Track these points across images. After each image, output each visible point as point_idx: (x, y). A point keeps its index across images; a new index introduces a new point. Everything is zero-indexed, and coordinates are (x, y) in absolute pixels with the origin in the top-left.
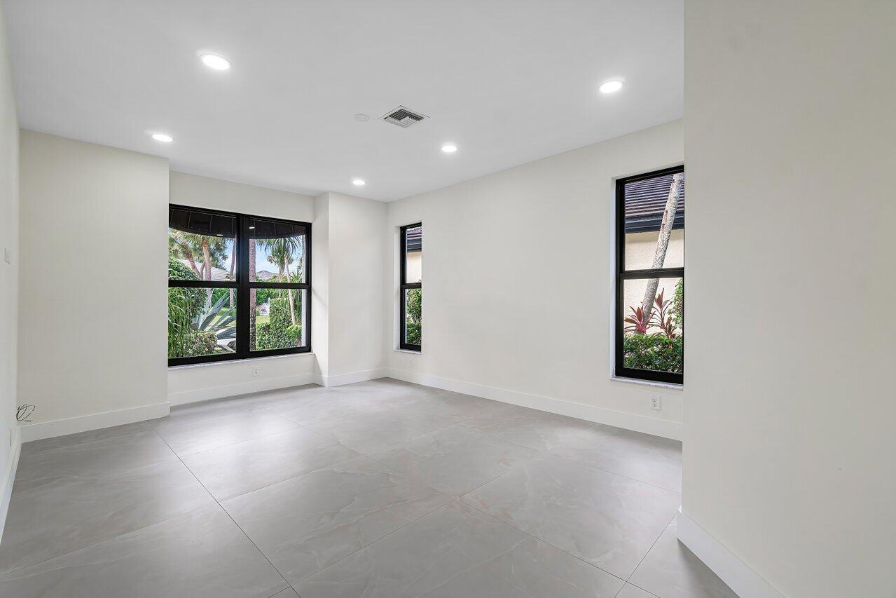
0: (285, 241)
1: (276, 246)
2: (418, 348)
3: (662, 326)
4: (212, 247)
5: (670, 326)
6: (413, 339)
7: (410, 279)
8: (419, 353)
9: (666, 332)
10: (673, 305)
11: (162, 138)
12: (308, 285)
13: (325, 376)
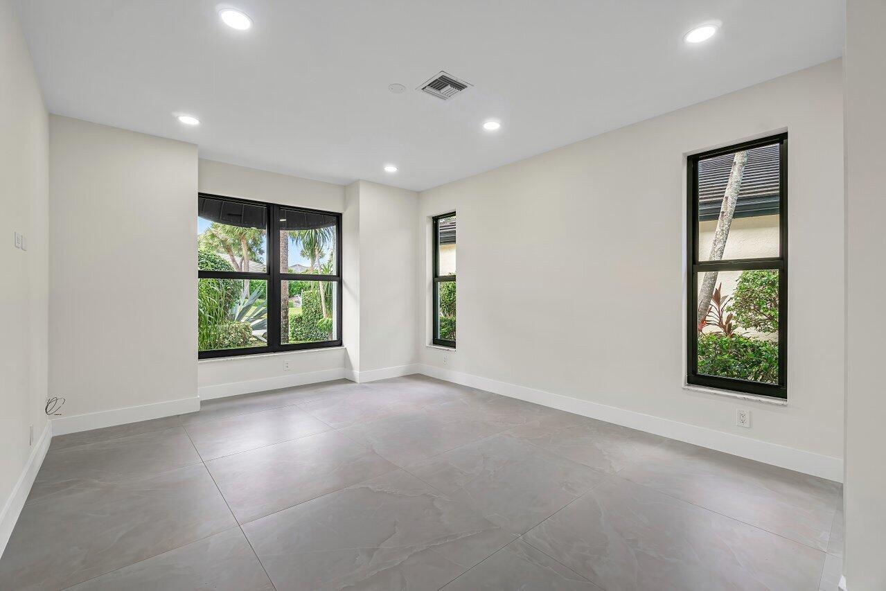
0: (316, 233)
1: (307, 239)
2: (452, 344)
3: (720, 324)
4: (250, 241)
5: (730, 325)
6: (445, 334)
7: (443, 272)
8: (454, 350)
9: (725, 331)
10: (733, 301)
11: (189, 120)
12: (339, 277)
13: (357, 372)
